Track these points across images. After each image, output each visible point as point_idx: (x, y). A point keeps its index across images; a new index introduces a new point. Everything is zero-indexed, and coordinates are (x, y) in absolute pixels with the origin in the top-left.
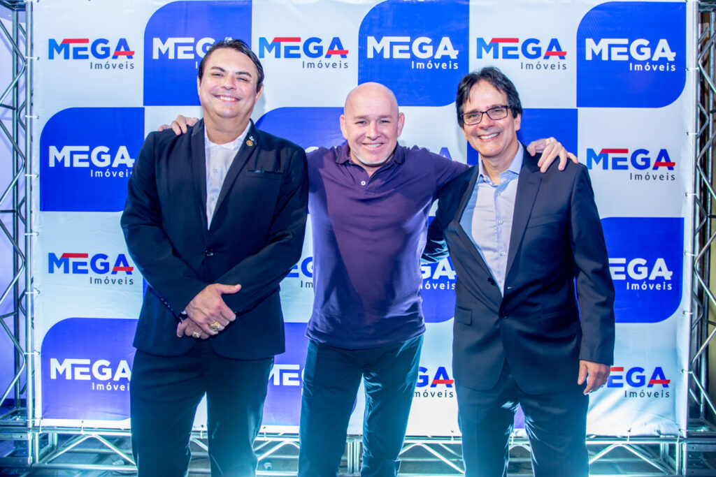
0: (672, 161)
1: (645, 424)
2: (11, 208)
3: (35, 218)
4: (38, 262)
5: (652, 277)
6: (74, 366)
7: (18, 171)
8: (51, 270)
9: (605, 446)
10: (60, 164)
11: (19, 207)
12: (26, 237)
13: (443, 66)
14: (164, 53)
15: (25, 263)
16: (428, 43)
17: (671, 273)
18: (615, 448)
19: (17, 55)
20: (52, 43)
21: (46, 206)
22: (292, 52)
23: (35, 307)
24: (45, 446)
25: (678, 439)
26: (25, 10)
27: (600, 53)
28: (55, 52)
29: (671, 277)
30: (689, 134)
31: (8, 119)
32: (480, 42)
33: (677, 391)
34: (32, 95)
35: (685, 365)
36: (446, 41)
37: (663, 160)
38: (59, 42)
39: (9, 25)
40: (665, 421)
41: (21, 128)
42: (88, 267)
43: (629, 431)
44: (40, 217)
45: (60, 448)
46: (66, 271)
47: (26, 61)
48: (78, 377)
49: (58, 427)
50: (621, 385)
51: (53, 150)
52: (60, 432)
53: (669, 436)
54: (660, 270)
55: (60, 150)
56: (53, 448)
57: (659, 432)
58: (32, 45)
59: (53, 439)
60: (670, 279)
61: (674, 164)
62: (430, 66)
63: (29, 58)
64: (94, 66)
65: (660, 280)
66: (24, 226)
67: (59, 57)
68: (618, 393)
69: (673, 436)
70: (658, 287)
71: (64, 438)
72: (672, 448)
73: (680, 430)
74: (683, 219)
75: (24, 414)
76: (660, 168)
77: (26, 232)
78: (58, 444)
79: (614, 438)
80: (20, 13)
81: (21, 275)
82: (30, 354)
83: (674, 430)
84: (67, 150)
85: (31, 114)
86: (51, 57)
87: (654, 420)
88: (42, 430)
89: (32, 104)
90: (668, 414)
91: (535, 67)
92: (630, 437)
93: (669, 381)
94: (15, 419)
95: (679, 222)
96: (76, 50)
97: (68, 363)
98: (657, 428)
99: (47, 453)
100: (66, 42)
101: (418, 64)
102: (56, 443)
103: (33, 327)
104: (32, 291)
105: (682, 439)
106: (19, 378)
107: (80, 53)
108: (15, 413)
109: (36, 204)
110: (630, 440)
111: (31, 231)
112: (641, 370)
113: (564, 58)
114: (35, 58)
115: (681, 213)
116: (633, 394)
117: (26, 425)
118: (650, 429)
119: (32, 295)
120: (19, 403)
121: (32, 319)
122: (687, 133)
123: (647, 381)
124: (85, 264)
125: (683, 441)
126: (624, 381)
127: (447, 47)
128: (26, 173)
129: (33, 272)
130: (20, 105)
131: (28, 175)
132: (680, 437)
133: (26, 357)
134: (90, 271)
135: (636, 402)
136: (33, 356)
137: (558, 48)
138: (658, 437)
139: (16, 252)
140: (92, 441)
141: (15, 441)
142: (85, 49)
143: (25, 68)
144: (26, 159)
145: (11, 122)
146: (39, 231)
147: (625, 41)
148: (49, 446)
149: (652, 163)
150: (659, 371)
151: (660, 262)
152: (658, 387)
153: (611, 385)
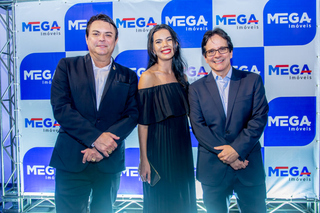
0: (310, 70)
1: (299, 193)
2: (8, 99)
3: (19, 103)
4: (20, 123)
5: (301, 125)
6: (37, 169)
7: (11, 82)
8: (26, 126)
9: (280, 204)
10: (29, 79)
11: (12, 98)
12: (15, 111)
13: (200, 29)
14: (73, 27)
15: (15, 123)
16: (194, 18)
17: (310, 123)
18: (285, 204)
19: (9, 30)
20: (24, 24)
21: (23, 97)
22: (131, 25)
23: (20, 142)
24: (26, 204)
25: (315, 200)
26: (11, 10)
27: (275, 20)
28: (25, 28)
29: (310, 124)
30: (318, 57)
31: (5, 59)
32: (218, 17)
33: (314, 178)
34: (16, 48)
35: (318, 166)
36: (202, 17)
37: (306, 70)
38: (27, 24)
39: (5, 17)
40: (309, 192)
41: (11, 63)
42: (43, 124)
43: (292, 197)
44: (21, 103)
45: (32, 205)
46: (33, 126)
47: (12, 33)
48: (39, 173)
49: (31, 196)
50: (287, 175)
51: (26, 72)
52: (32, 198)
53: (311, 199)
54: (305, 121)
55: (29, 72)
56: (29, 205)
57: (306, 197)
58: (15, 25)
59: (29, 201)
60: (310, 125)
61: (311, 71)
62: (194, 29)
63: (14, 31)
64: (42, 34)
65: (305, 126)
66: (14, 106)
67: (27, 30)
68: (286, 179)
69: (313, 199)
70: (304, 129)
71: (34, 201)
72: (313, 204)
73: (316, 196)
74: (316, 97)
75: (16, 190)
76: (304, 73)
77: (15, 109)
78: (31, 204)
79: (285, 200)
80: (9, 11)
81: (13, 128)
82: (18, 164)
83: (313, 196)
84: (32, 72)
85: (15, 57)
86: (24, 30)
87: (303, 191)
88: (24, 197)
89: (16, 52)
90: (310, 189)
91: (243, 28)
92: (292, 199)
93: (310, 173)
94: (13, 193)
95: (314, 98)
96: (34, 27)
97: (35, 167)
98: (305, 195)
99: (27, 207)
100: (30, 24)
101: (189, 28)
102: (30, 203)
103: (19, 151)
104: (18, 135)
105: (317, 201)
106: (14, 174)
107: (36, 28)
108: (13, 190)
109: (19, 97)
110: (292, 201)
111: (17, 109)
112: (297, 168)
113: (257, 23)
114: (16, 31)
115: (314, 94)
116: (293, 179)
117: (17, 195)
118: (302, 196)
119: (18, 137)
120: (14, 185)
121: (19, 148)
122: (317, 57)
123: (300, 173)
124: (41, 123)
125: (318, 201)
126: (288, 173)
127: (202, 20)
128: (14, 83)
129: (19, 127)
130: (11, 53)
131: (15, 84)
132: (316, 199)
133: (16, 165)
134: (44, 126)
135: (294, 183)
136: (19, 164)
137: (255, 19)
138: (306, 199)
139: (11, 118)
140: (46, 202)
141: (13, 202)
142: (38, 27)
143: (12, 36)
144: (14, 76)
145: (7, 60)
146: (21, 109)
147: (287, 14)
148: (28, 204)
149: (300, 71)
150: (305, 168)
151: (305, 118)
152: (305, 176)
153: (282, 175)
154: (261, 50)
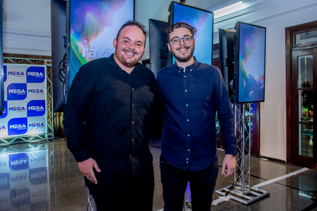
0: (43, 91)
27: (30, 75)
33: (45, 126)
35: (46, 122)
60: (43, 109)
68: (36, 127)
70: (41, 110)
83: (45, 133)
90: (44, 130)
92: (38, 134)
95: (44, 101)
105: (46, 134)
112: (39, 124)
116: (38, 127)
118: (41, 133)
126: (36, 125)
135: (39, 129)
137: (23, 73)
147: (35, 73)
149: (40, 91)
150: (42, 124)
151: (42, 107)
152: (42, 126)
153: (34, 126)
154: (26, 84)
